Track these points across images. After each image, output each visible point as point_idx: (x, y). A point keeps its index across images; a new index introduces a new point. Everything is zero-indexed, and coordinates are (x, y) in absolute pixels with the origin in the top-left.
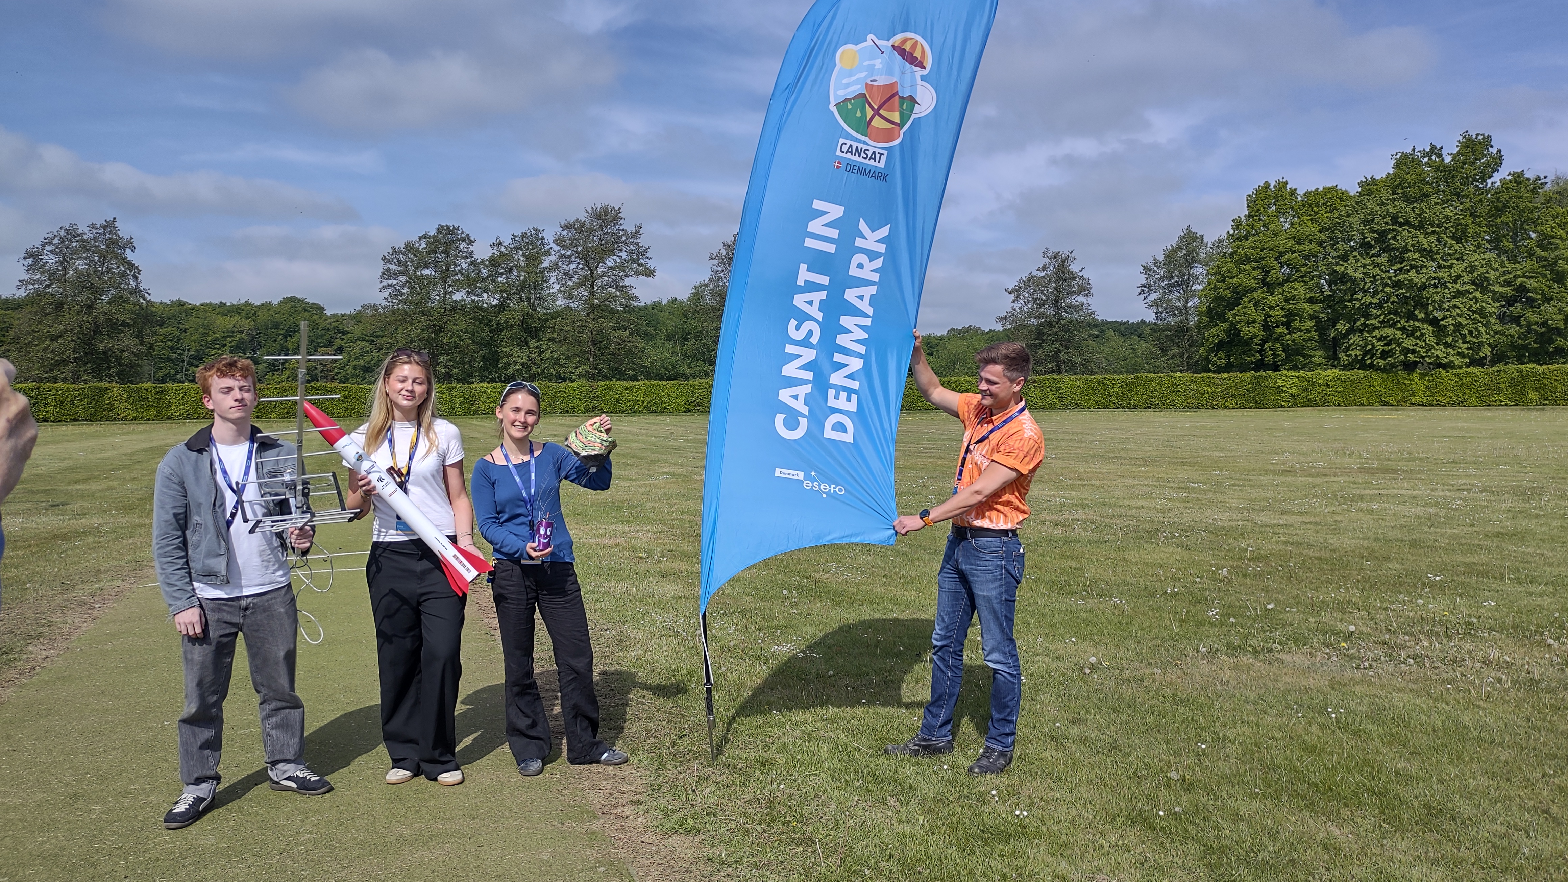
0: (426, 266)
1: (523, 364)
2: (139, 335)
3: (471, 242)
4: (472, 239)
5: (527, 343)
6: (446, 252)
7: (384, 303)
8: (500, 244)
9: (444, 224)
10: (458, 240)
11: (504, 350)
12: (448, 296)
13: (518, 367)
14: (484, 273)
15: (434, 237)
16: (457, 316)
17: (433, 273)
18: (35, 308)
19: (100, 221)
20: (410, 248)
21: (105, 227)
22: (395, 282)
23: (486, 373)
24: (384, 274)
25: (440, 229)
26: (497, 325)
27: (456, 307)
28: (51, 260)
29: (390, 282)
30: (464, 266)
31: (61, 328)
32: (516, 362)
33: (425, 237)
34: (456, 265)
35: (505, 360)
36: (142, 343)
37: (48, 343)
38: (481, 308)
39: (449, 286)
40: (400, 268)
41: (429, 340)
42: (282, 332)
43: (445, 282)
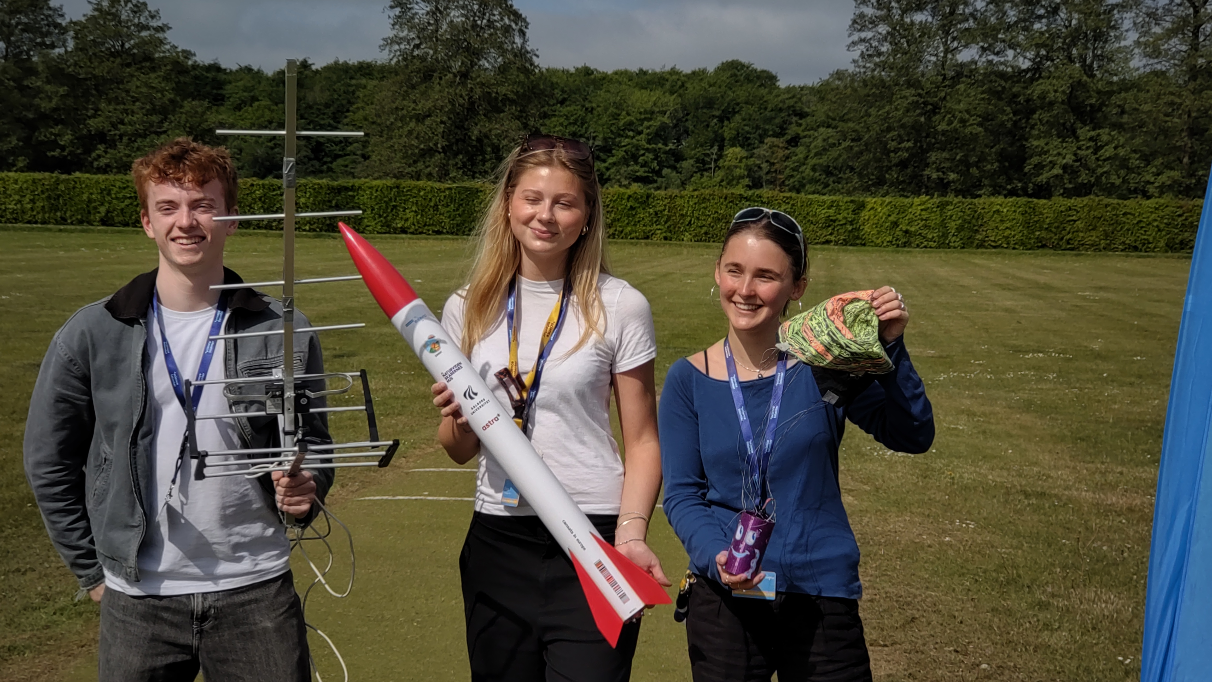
1: (1065, 167)
5: (1073, 133)
7: (852, 68)
11: (1036, 143)
12: (950, 56)
13: (1057, 171)
16: (962, 87)
17: (930, 19)
18: (400, 77)
22: (870, 35)
23: (1002, 180)
24: (852, 20)
26: (1028, 101)
27: (962, 73)
29: (862, 36)
32: (1053, 164)
35: (1035, 160)
38: (1001, 76)
39: (954, 39)
40: (879, 13)
41: (916, 128)
42: (717, 113)
43: (947, 33)
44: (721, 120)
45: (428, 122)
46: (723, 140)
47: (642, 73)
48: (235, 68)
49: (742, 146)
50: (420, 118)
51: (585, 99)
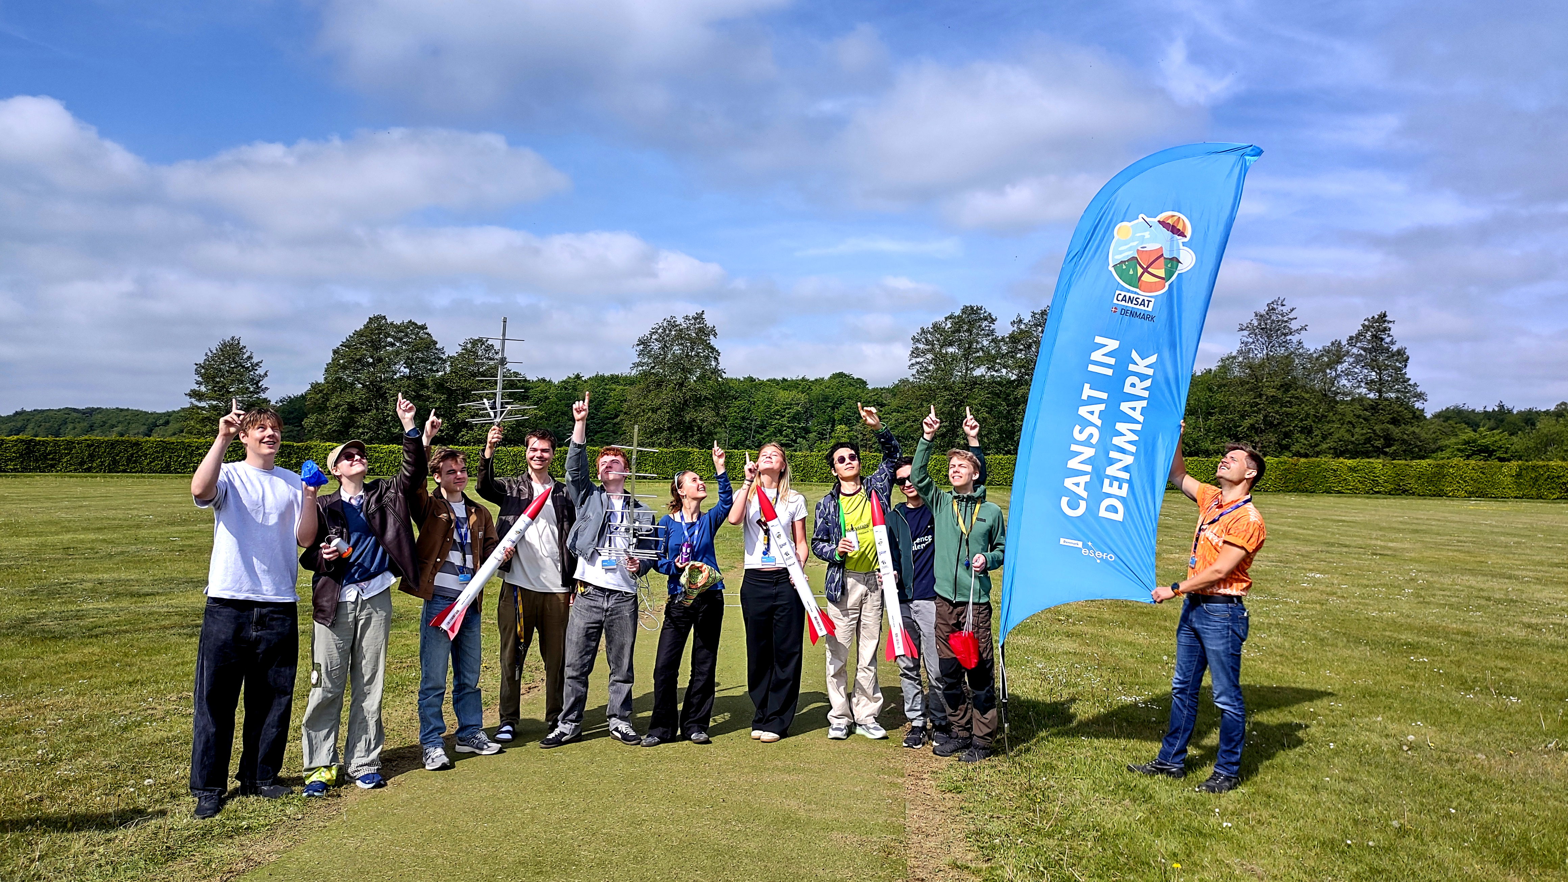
0: (951, 344)
2: (716, 408)
3: (993, 321)
4: (994, 317)
6: (968, 330)
7: (911, 379)
8: (1020, 321)
9: (968, 305)
10: (980, 319)
12: (969, 372)
14: (1004, 349)
15: (959, 317)
16: (976, 390)
17: (957, 351)
18: (642, 385)
19: (691, 314)
20: (936, 327)
21: (695, 319)
22: (922, 360)
23: (1002, 445)
24: (913, 352)
25: (965, 310)
26: (1015, 399)
27: (975, 382)
28: (656, 346)
29: (918, 360)
30: (985, 343)
31: (660, 402)
33: (950, 317)
34: (977, 342)
36: (718, 414)
37: (650, 414)
38: (1000, 384)
39: (971, 362)
40: (927, 347)
41: (951, 413)
42: (830, 404)
43: (967, 359)
44: (833, 409)
45: (659, 412)
46: (834, 420)
47: (784, 380)
48: (535, 379)
49: (846, 424)
50: (654, 411)
51: (750, 397)
